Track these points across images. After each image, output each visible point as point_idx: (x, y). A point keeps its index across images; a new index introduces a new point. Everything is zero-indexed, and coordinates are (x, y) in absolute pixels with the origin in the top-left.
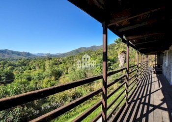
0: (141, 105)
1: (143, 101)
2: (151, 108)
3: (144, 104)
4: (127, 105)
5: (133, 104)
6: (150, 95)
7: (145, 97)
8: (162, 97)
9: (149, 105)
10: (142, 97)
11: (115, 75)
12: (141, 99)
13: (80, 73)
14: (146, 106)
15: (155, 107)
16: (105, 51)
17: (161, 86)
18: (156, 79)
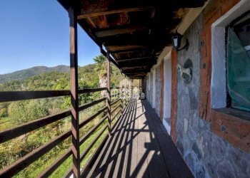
0: (126, 133)
1: (127, 128)
2: (135, 133)
3: (129, 130)
4: (110, 137)
5: (117, 134)
6: (134, 121)
7: (130, 124)
8: (145, 120)
9: (133, 130)
10: (127, 124)
11: (96, 106)
12: (126, 127)
13: (36, 110)
14: (130, 133)
15: (139, 131)
16: (73, 52)
17: (145, 111)
18: (141, 105)
